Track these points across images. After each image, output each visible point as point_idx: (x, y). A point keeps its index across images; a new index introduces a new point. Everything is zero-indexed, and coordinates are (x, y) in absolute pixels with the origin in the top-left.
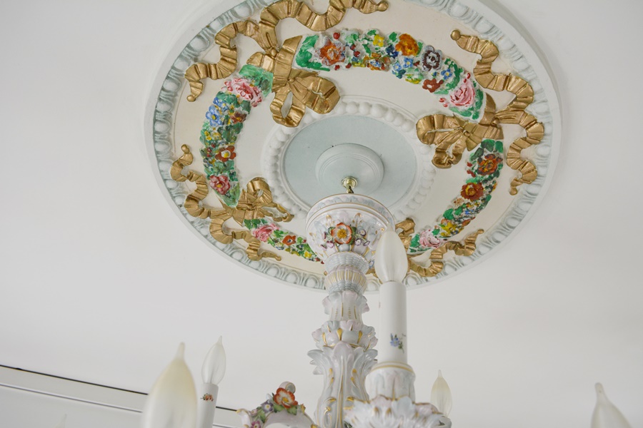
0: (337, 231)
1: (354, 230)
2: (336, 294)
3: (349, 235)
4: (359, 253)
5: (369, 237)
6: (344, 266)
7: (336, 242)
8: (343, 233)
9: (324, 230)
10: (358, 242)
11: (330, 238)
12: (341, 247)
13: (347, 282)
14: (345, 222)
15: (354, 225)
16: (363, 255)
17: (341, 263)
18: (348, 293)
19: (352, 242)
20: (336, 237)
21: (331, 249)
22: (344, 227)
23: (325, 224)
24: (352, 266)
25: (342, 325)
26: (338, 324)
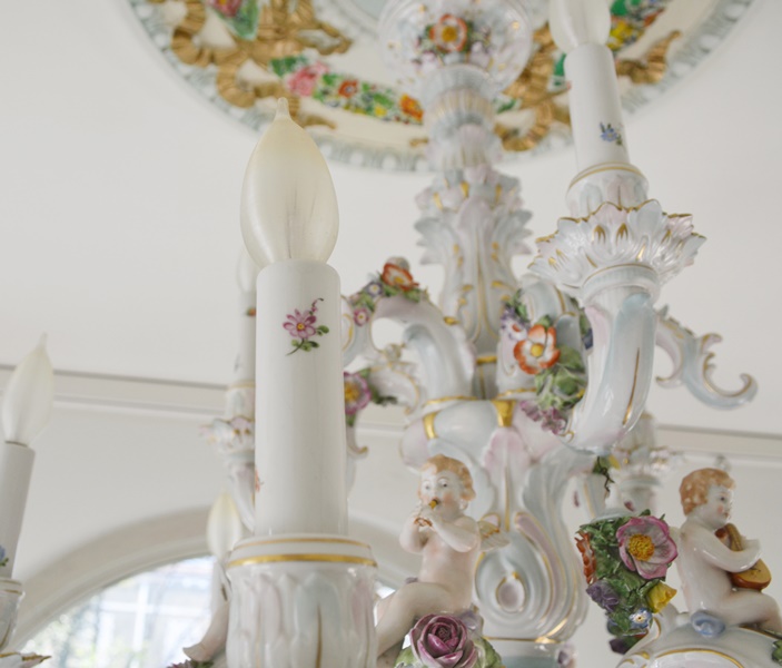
0: (440, 30)
1: (470, 26)
2: (450, 133)
3: (462, 35)
4: (478, 65)
5: (496, 40)
6: (457, 89)
7: (441, 51)
8: (451, 33)
9: (414, 35)
10: (477, 47)
11: (428, 44)
12: (448, 59)
13: (464, 112)
14: (453, 11)
15: (468, 18)
16: (486, 69)
17: (451, 83)
18: (469, 129)
19: (467, 48)
20: (439, 41)
21: (430, 64)
22: (452, 22)
23: (416, 20)
24: (470, 87)
25: (469, 175)
26: (460, 174)
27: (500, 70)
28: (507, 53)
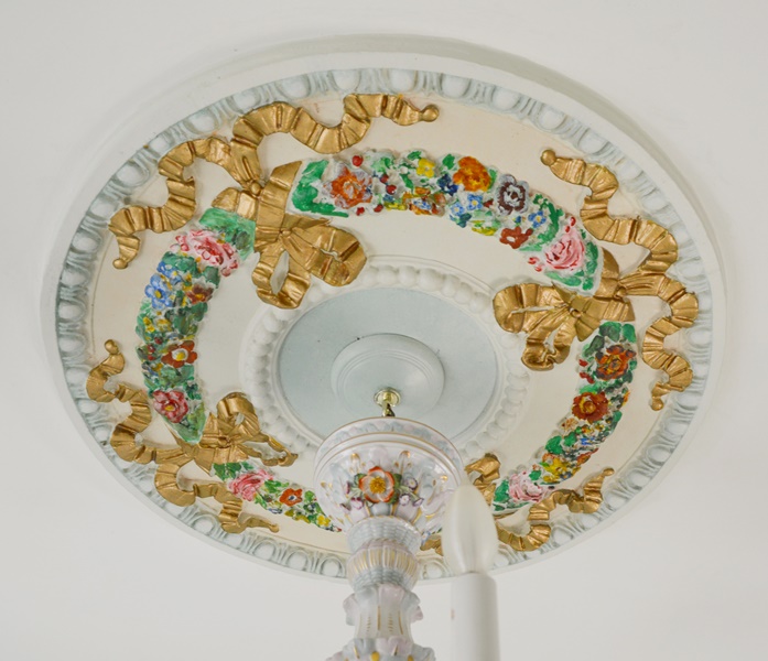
0: (369, 480)
1: (398, 479)
2: (368, 590)
3: (390, 487)
4: (405, 518)
5: (424, 493)
6: (380, 542)
7: (367, 500)
8: (379, 485)
9: (346, 479)
10: (404, 500)
11: (357, 492)
12: (376, 509)
13: (386, 569)
14: (383, 464)
15: (397, 471)
16: (411, 522)
17: (376, 535)
18: (388, 589)
19: (394, 499)
20: (367, 491)
21: (358, 512)
22: (381, 474)
23: (349, 469)
24: (395, 541)
25: (380, 646)
26: (372, 643)
27: (428, 519)
28: (437, 502)
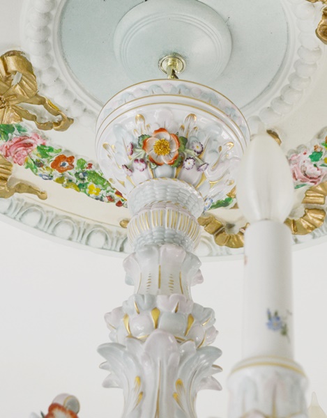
0: (153, 142)
1: (184, 142)
2: (149, 250)
3: (175, 150)
4: (189, 183)
5: (208, 157)
6: (163, 203)
7: (153, 162)
8: (163, 146)
9: (129, 141)
10: (188, 163)
11: (140, 153)
12: (159, 171)
13: (168, 230)
14: (168, 127)
15: (182, 134)
16: (195, 186)
17: (158, 197)
18: (170, 249)
19: (179, 162)
20: (151, 152)
21: (141, 173)
22: (166, 136)
23: (133, 129)
24: (178, 204)
25: (161, 302)
26: (152, 299)
27: (212, 185)
28: (221, 169)
